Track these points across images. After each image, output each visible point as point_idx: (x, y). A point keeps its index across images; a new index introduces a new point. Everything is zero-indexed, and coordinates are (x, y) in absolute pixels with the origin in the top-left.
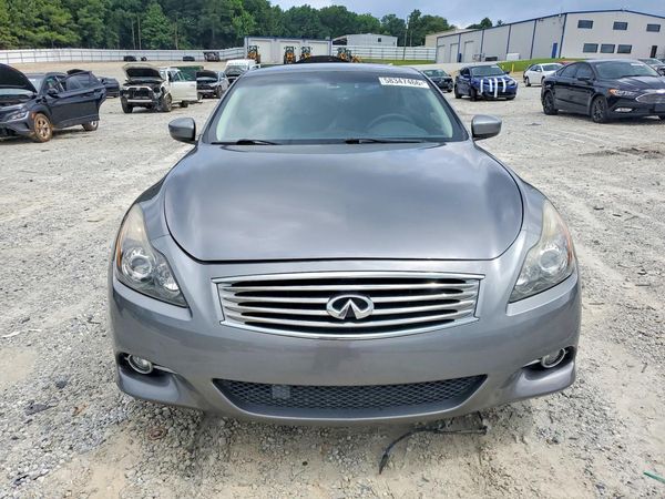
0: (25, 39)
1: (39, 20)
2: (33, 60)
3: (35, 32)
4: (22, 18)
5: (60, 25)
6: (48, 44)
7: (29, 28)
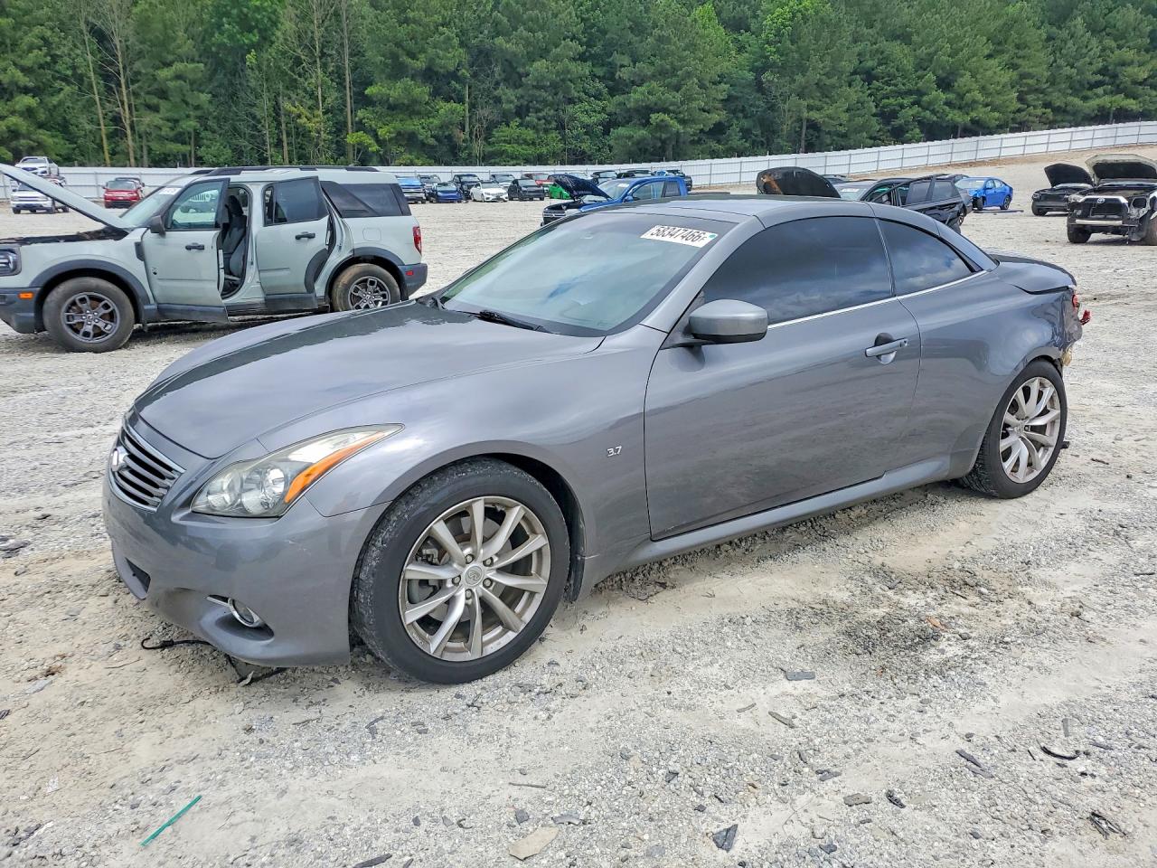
0: (1065, 111)
1: (1099, 77)
2: (1066, 146)
3: (1085, 99)
4: (1069, 77)
5: (1135, 83)
6: (1102, 117)
7: (1075, 92)
